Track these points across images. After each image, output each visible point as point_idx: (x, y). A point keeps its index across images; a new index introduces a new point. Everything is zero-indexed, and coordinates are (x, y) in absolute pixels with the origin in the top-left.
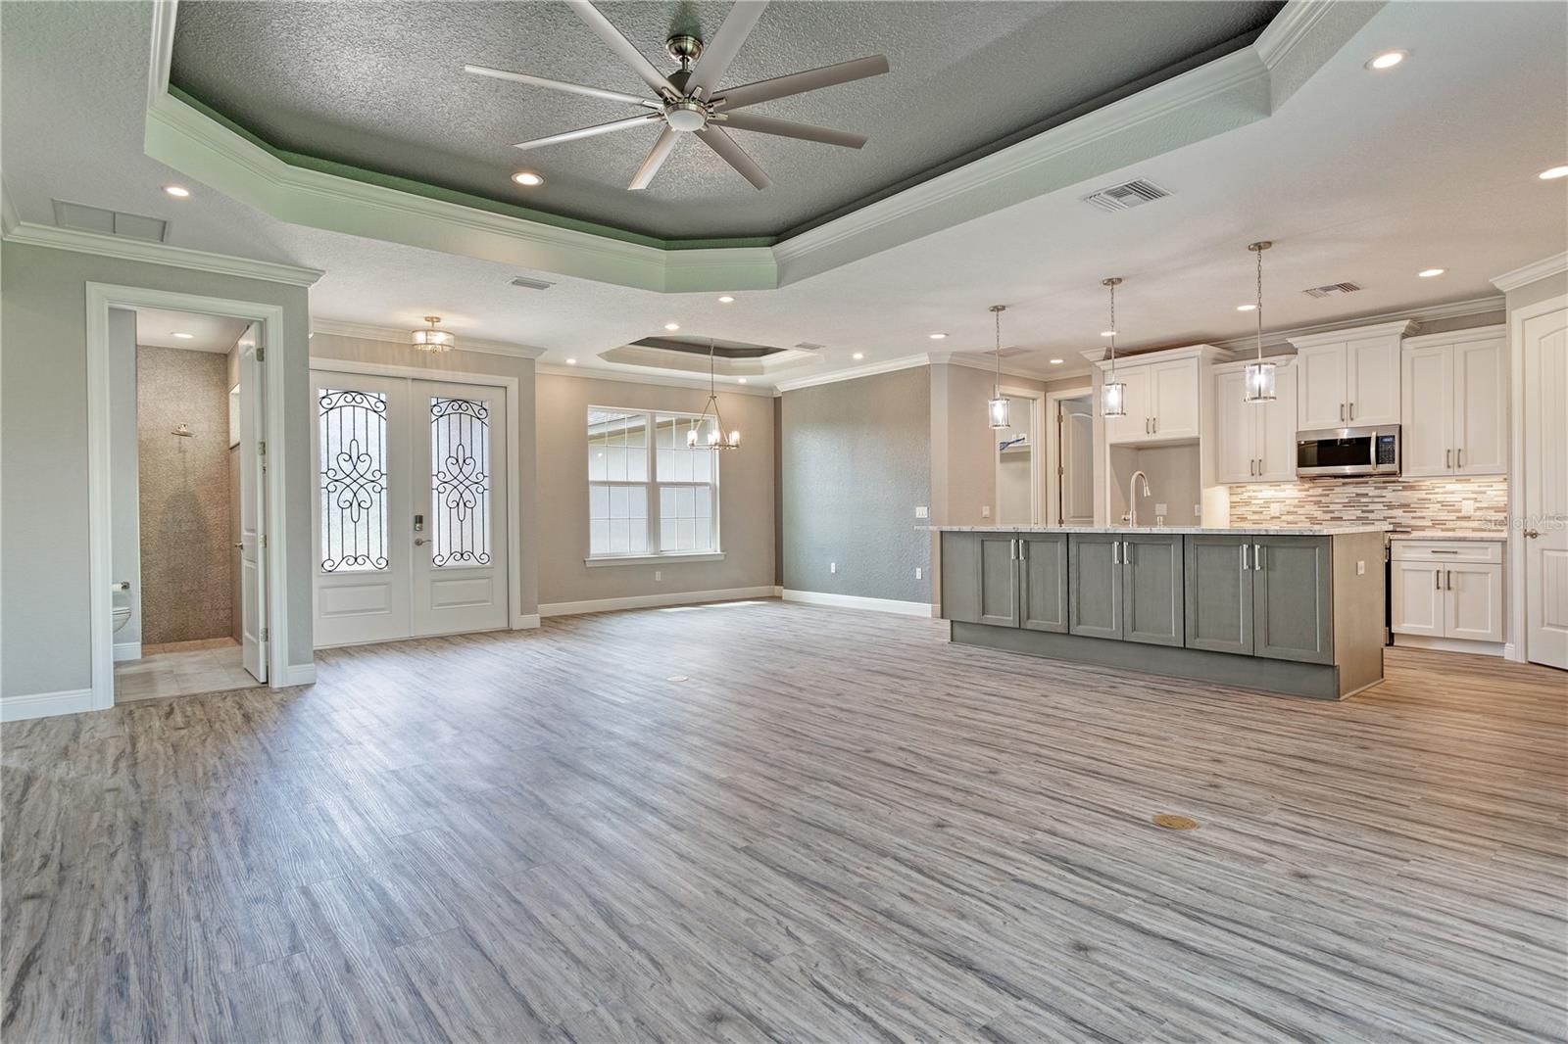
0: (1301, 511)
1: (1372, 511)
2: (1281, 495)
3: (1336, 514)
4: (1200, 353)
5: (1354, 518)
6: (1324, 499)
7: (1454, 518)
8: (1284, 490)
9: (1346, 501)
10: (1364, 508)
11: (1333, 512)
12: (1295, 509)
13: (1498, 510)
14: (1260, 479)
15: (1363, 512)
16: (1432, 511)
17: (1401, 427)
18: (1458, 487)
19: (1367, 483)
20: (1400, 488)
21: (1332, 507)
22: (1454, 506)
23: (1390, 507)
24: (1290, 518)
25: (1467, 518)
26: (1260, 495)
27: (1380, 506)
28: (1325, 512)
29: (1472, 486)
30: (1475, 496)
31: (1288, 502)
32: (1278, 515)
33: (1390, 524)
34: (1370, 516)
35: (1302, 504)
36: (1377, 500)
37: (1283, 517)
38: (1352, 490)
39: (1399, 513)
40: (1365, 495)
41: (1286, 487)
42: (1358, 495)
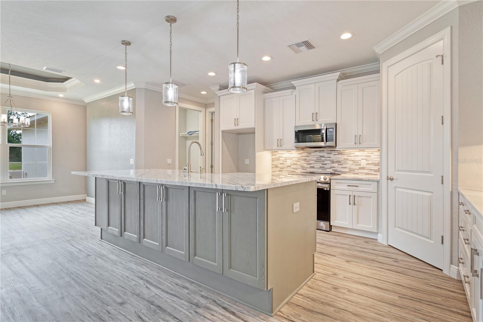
0: (299, 163)
1: (326, 164)
2: (291, 156)
3: (312, 165)
4: (254, 87)
5: (319, 167)
6: (308, 158)
7: (358, 168)
8: (292, 154)
9: (316, 159)
10: (323, 163)
11: (310, 164)
12: (297, 163)
13: (375, 165)
14: (281, 148)
15: (323, 164)
16: (349, 164)
17: (336, 124)
18: (359, 153)
19: (324, 151)
20: (337, 154)
21: (311, 162)
22: (358, 162)
23: (333, 162)
24: (294, 166)
25: (363, 168)
26: (283, 156)
27: (329, 162)
28: (308, 164)
29: (365, 153)
30: (366, 158)
31: (294, 159)
32: (290, 165)
33: (333, 170)
34: (325, 166)
35: (299, 160)
36: (328, 159)
37: (292, 166)
38: (318, 154)
39: (336, 165)
40: (323, 157)
41: (292, 152)
42: (321, 156)
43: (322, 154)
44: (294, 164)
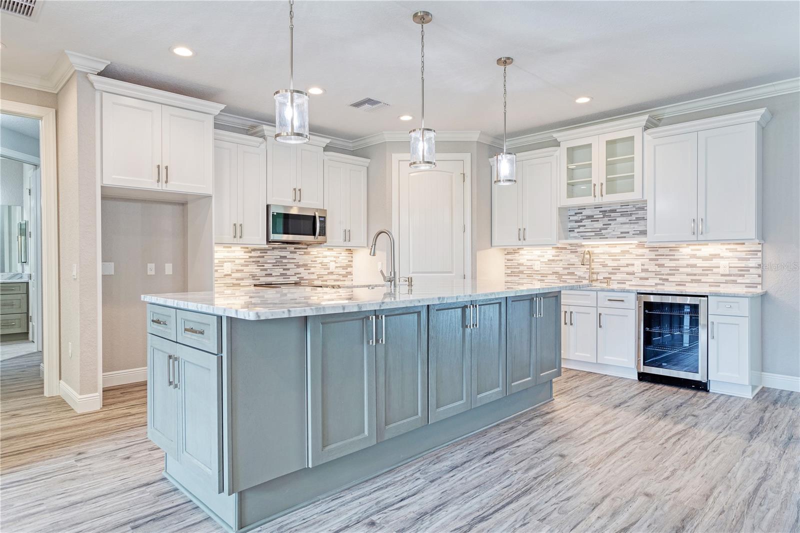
0: (246, 269)
1: (288, 269)
2: (232, 255)
3: (269, 272)
5: (279, 274)
6: (261, 260)
7: (327, 273)
8: (234, 251)
9: (274, 261)
10: (284, 267)
11: (266, 270)
12: (242, 268)
15: (284, 269)
16: (317, 270)
18: (328, 253)
19: (286, 248)
20: (303, 253)
21: (267, 266)
22: (326, 265)
23: (298, 266)
24: (239, 275)
25: (332, 273)
27: (292, 266)
28: (262, 270)
29: (333, 253)
30: (335, 259)
31: (237, 261)
32: (229, 273)
33: (298, 278)
34: (288, 272)
35: (246, 263)
36: (292, 261)
37: (234, 275)
39: (301, 270)
40: (285, 257)
41: (233, 248)
42: (282, 257)
43: (283, 254)
44: (238, 271)
